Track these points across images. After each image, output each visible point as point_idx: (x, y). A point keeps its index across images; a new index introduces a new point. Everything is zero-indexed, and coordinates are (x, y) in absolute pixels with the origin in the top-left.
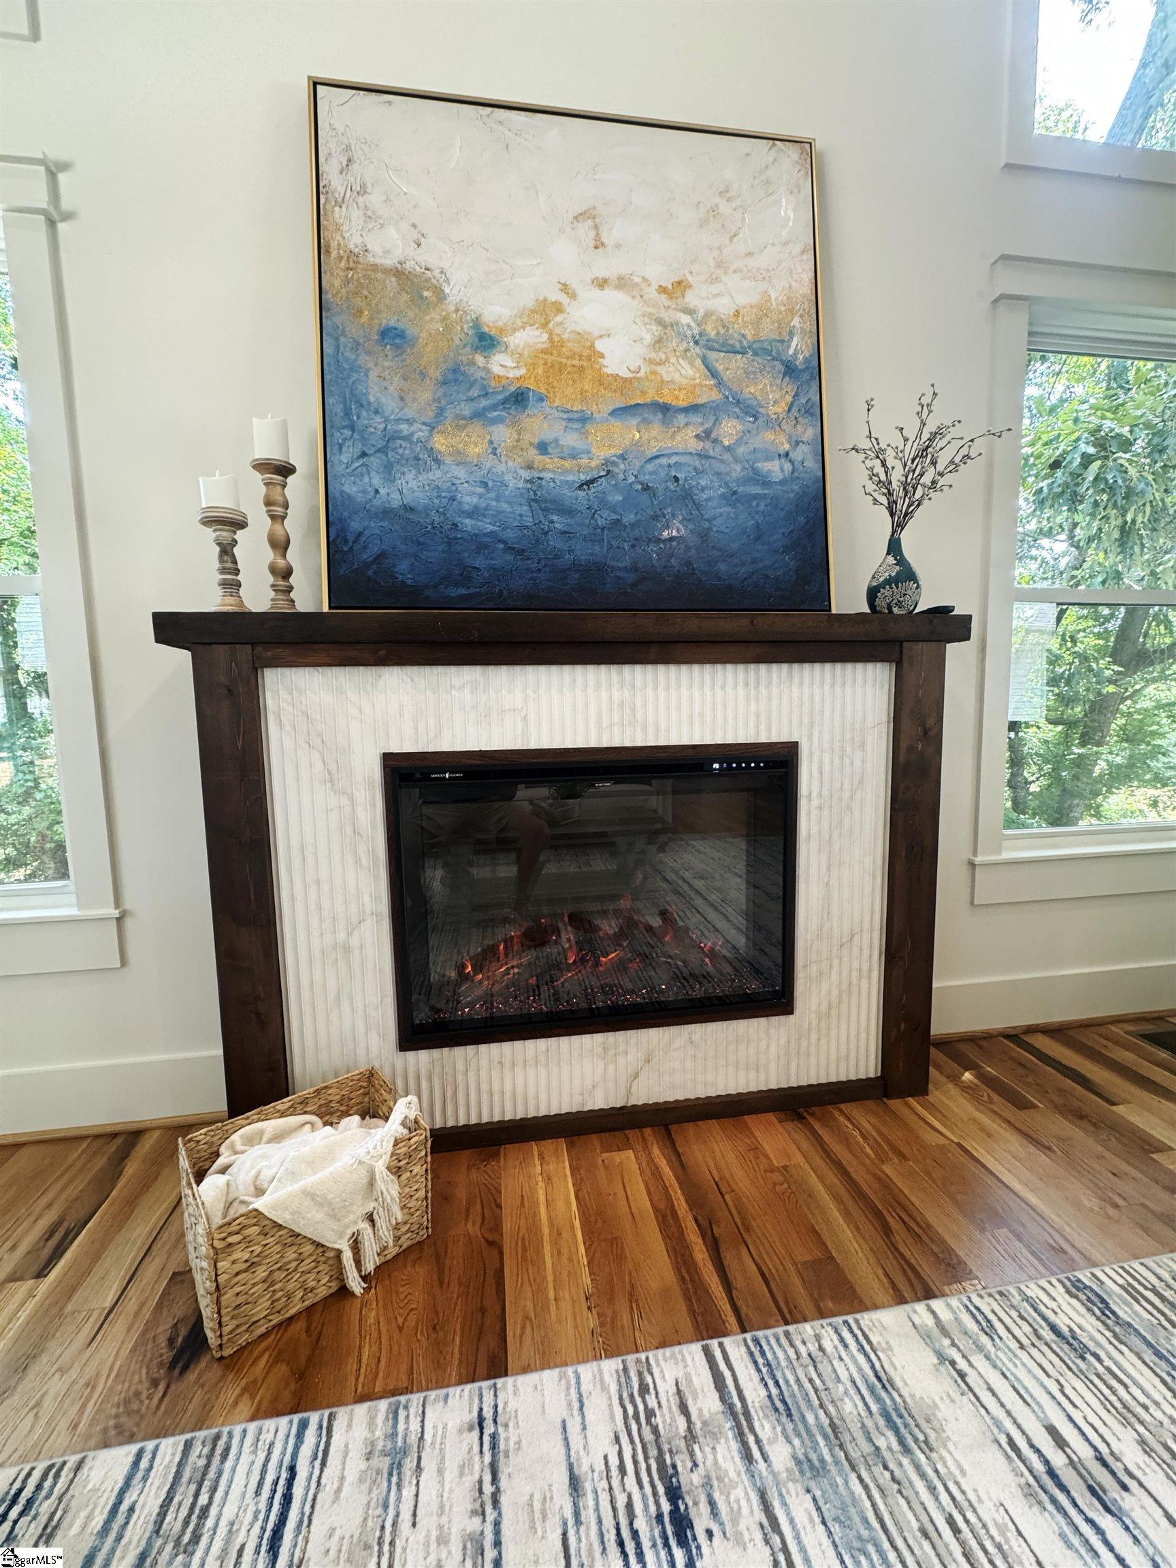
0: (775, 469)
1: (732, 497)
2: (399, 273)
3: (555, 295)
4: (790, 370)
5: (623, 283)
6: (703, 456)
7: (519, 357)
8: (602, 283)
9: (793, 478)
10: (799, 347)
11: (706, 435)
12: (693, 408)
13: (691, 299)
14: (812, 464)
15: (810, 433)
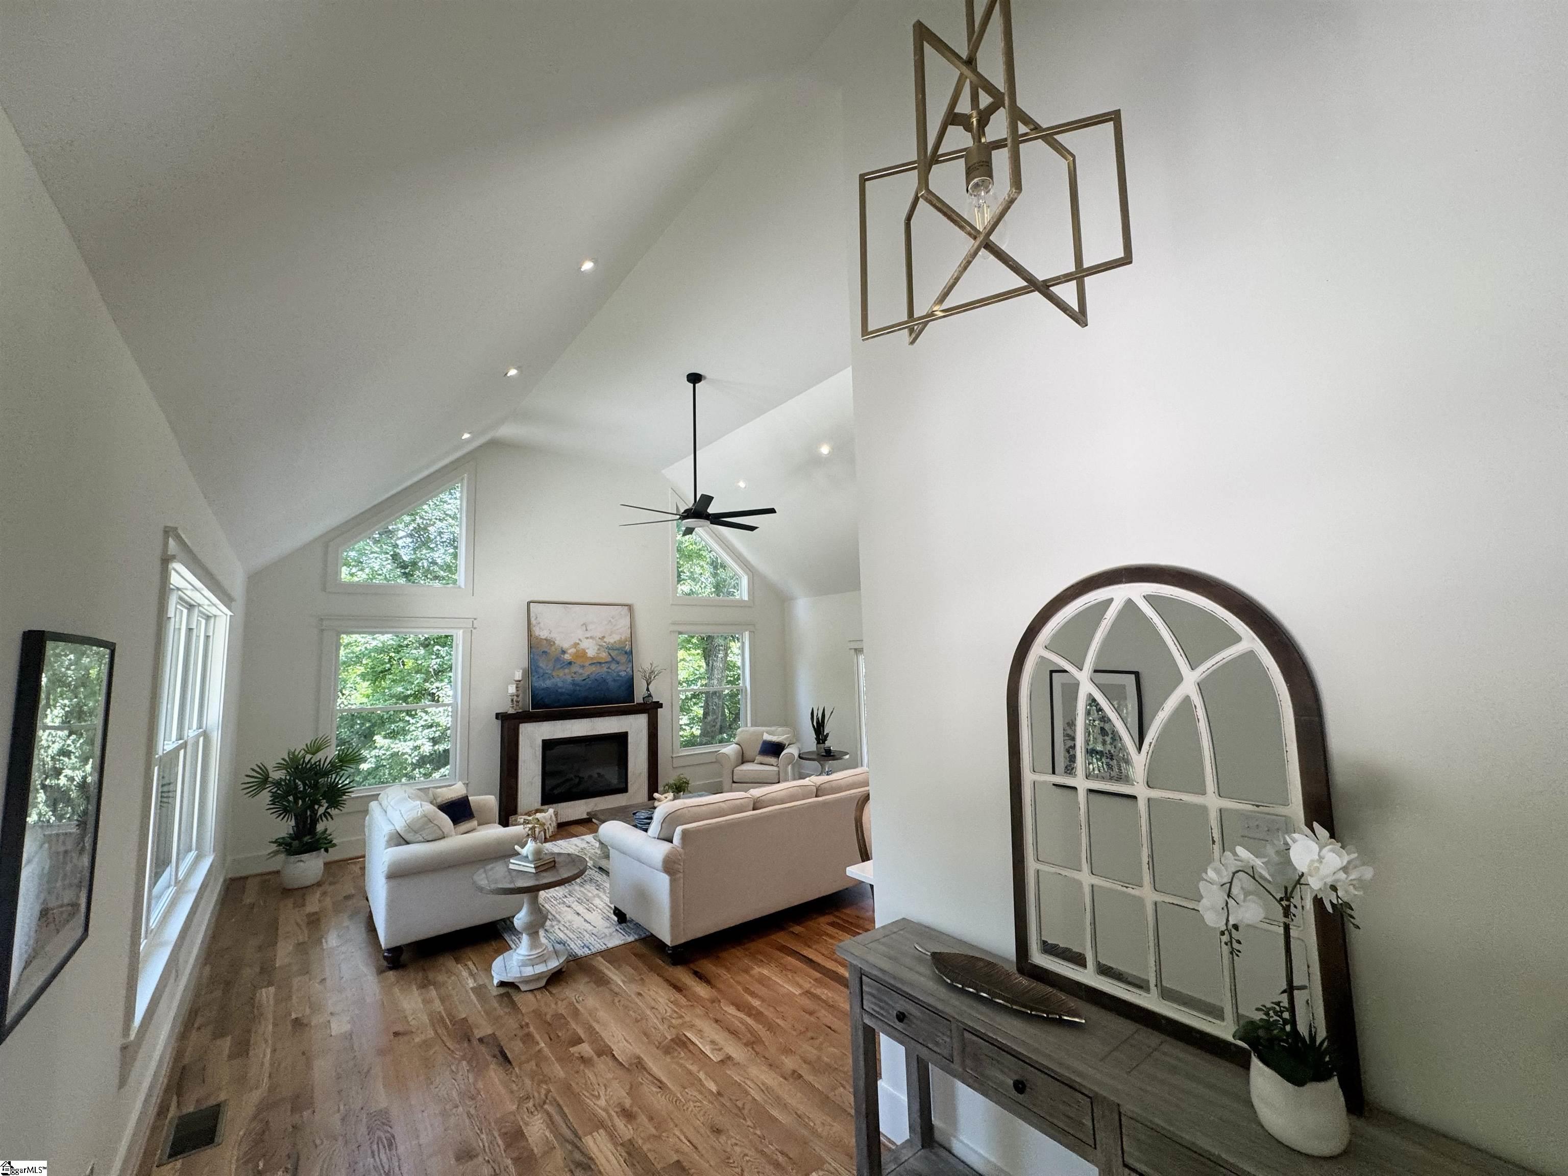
0: (623, 674)
1: (615, 680)
2: (546, 639)
3: (578, 641)
4: (626, 653)
5: (591, 638)
6: (608, 672)
7: (570, 655)
8: (587, 638)
9: (626, 675)
10: (628, 648)
11: (609, 668)
12: (606, 662)
13: (605, 640)
14: (631, 672)
15: (631, 665)
